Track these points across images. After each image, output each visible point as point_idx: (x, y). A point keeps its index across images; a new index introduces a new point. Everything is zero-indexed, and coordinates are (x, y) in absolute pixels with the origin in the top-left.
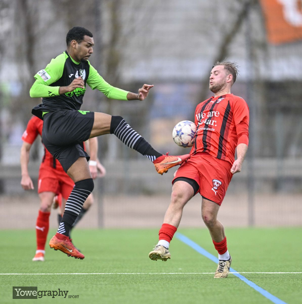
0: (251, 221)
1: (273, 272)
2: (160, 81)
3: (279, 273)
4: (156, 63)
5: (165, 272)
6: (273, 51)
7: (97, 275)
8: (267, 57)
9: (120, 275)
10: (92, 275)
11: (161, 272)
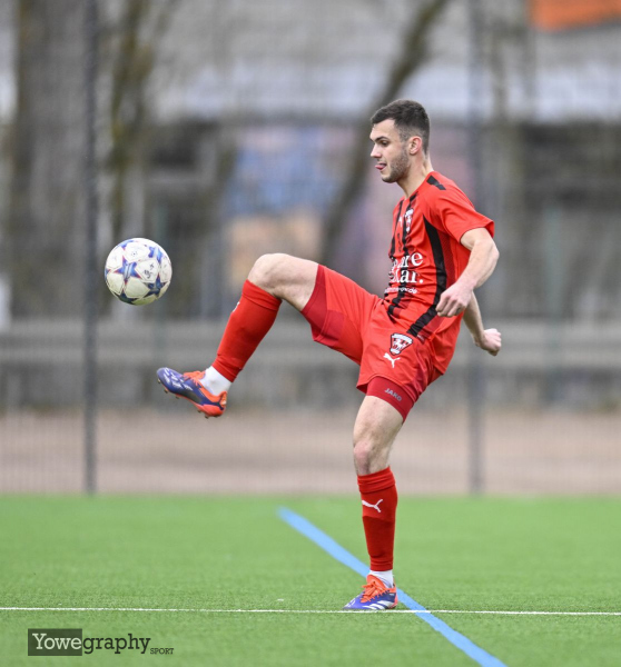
0: (476, 480)
1: (519, 610)
2: (255, 120)
3: (535, 613)
4: (241, 75)
5: (241, 608)
6: (545, 47)
7: (65, 612)
8: (528, 65)
9: (125, 613)
10: (55, 612)
11: (231, 606)
